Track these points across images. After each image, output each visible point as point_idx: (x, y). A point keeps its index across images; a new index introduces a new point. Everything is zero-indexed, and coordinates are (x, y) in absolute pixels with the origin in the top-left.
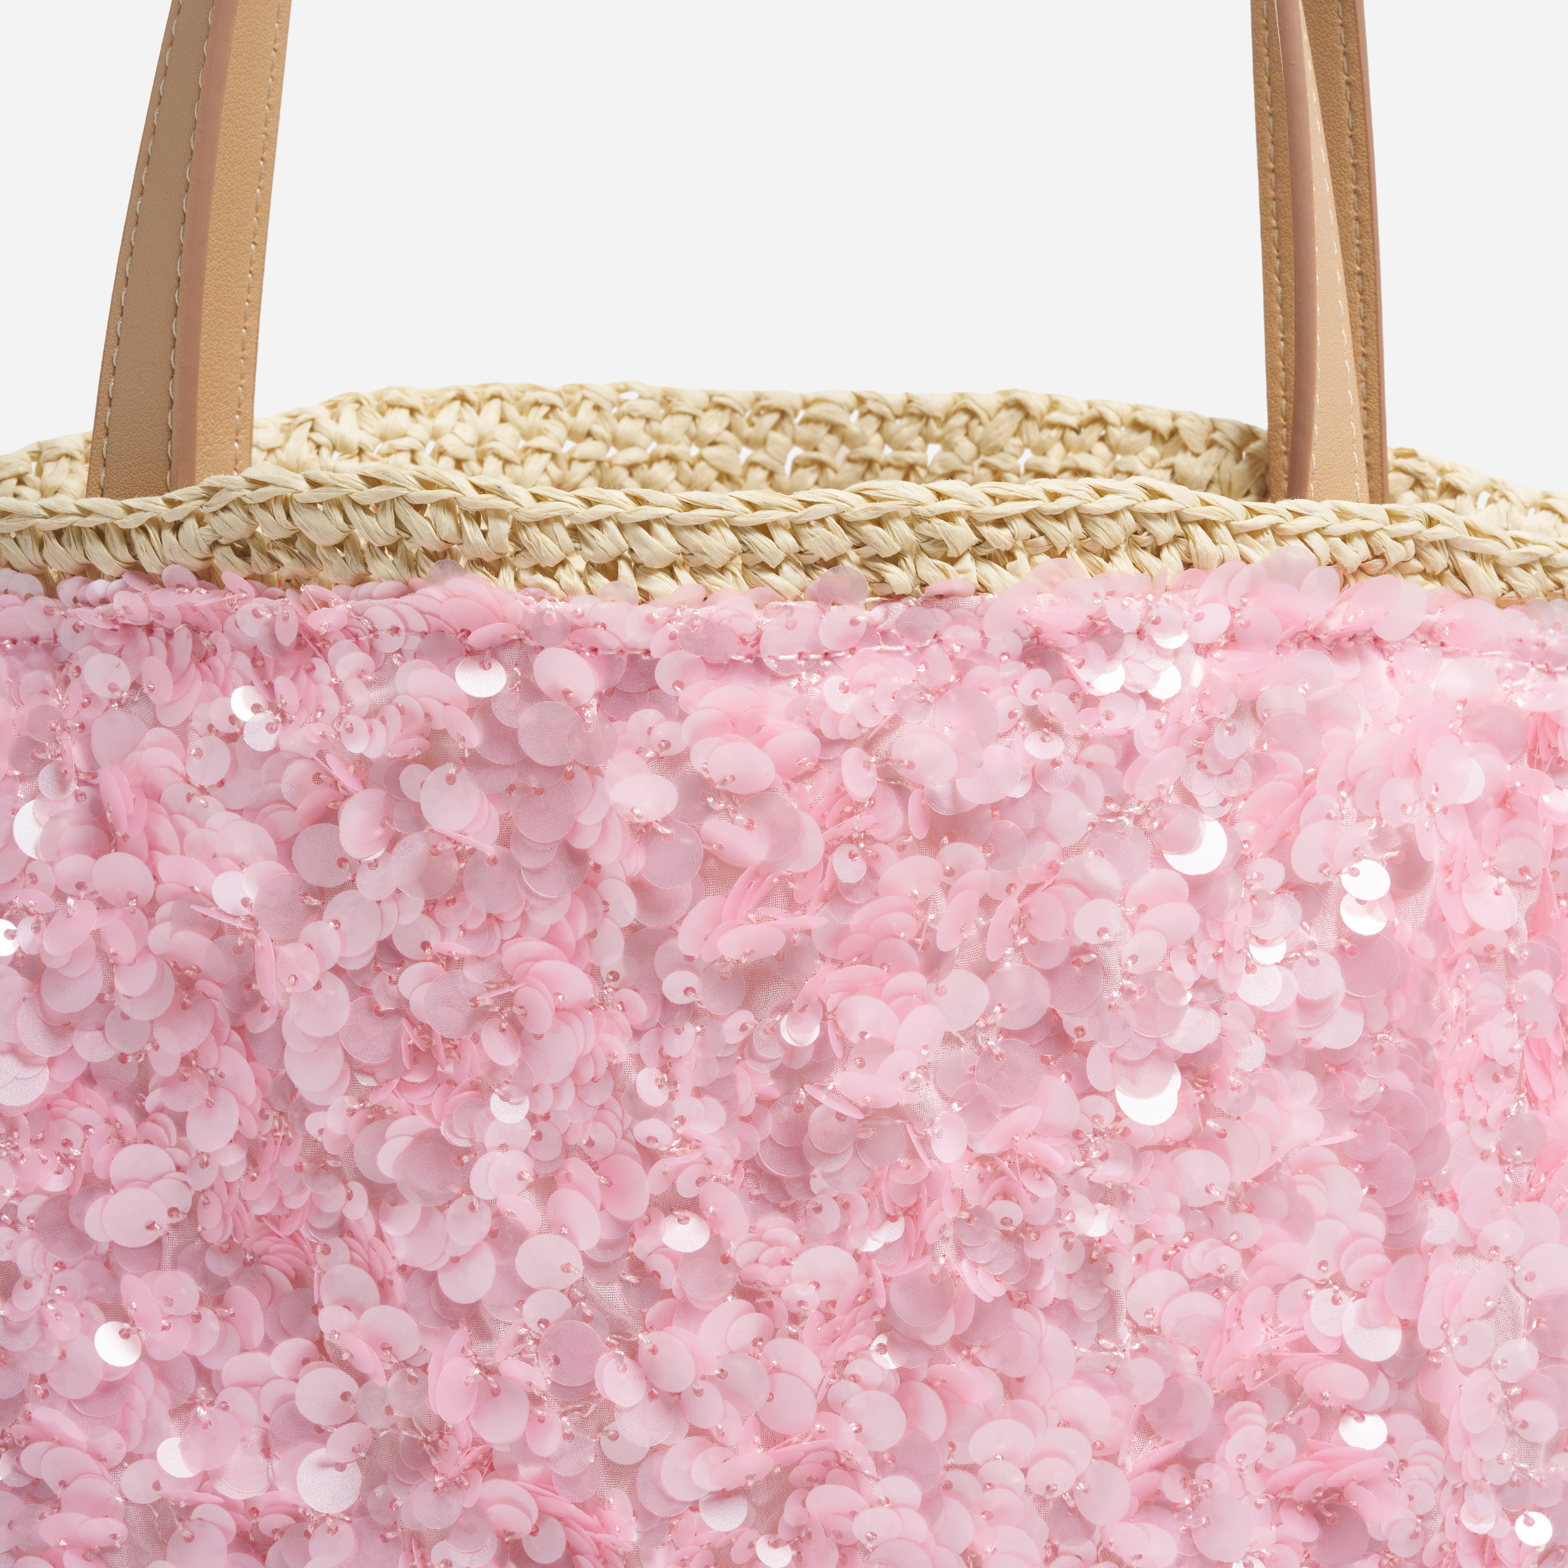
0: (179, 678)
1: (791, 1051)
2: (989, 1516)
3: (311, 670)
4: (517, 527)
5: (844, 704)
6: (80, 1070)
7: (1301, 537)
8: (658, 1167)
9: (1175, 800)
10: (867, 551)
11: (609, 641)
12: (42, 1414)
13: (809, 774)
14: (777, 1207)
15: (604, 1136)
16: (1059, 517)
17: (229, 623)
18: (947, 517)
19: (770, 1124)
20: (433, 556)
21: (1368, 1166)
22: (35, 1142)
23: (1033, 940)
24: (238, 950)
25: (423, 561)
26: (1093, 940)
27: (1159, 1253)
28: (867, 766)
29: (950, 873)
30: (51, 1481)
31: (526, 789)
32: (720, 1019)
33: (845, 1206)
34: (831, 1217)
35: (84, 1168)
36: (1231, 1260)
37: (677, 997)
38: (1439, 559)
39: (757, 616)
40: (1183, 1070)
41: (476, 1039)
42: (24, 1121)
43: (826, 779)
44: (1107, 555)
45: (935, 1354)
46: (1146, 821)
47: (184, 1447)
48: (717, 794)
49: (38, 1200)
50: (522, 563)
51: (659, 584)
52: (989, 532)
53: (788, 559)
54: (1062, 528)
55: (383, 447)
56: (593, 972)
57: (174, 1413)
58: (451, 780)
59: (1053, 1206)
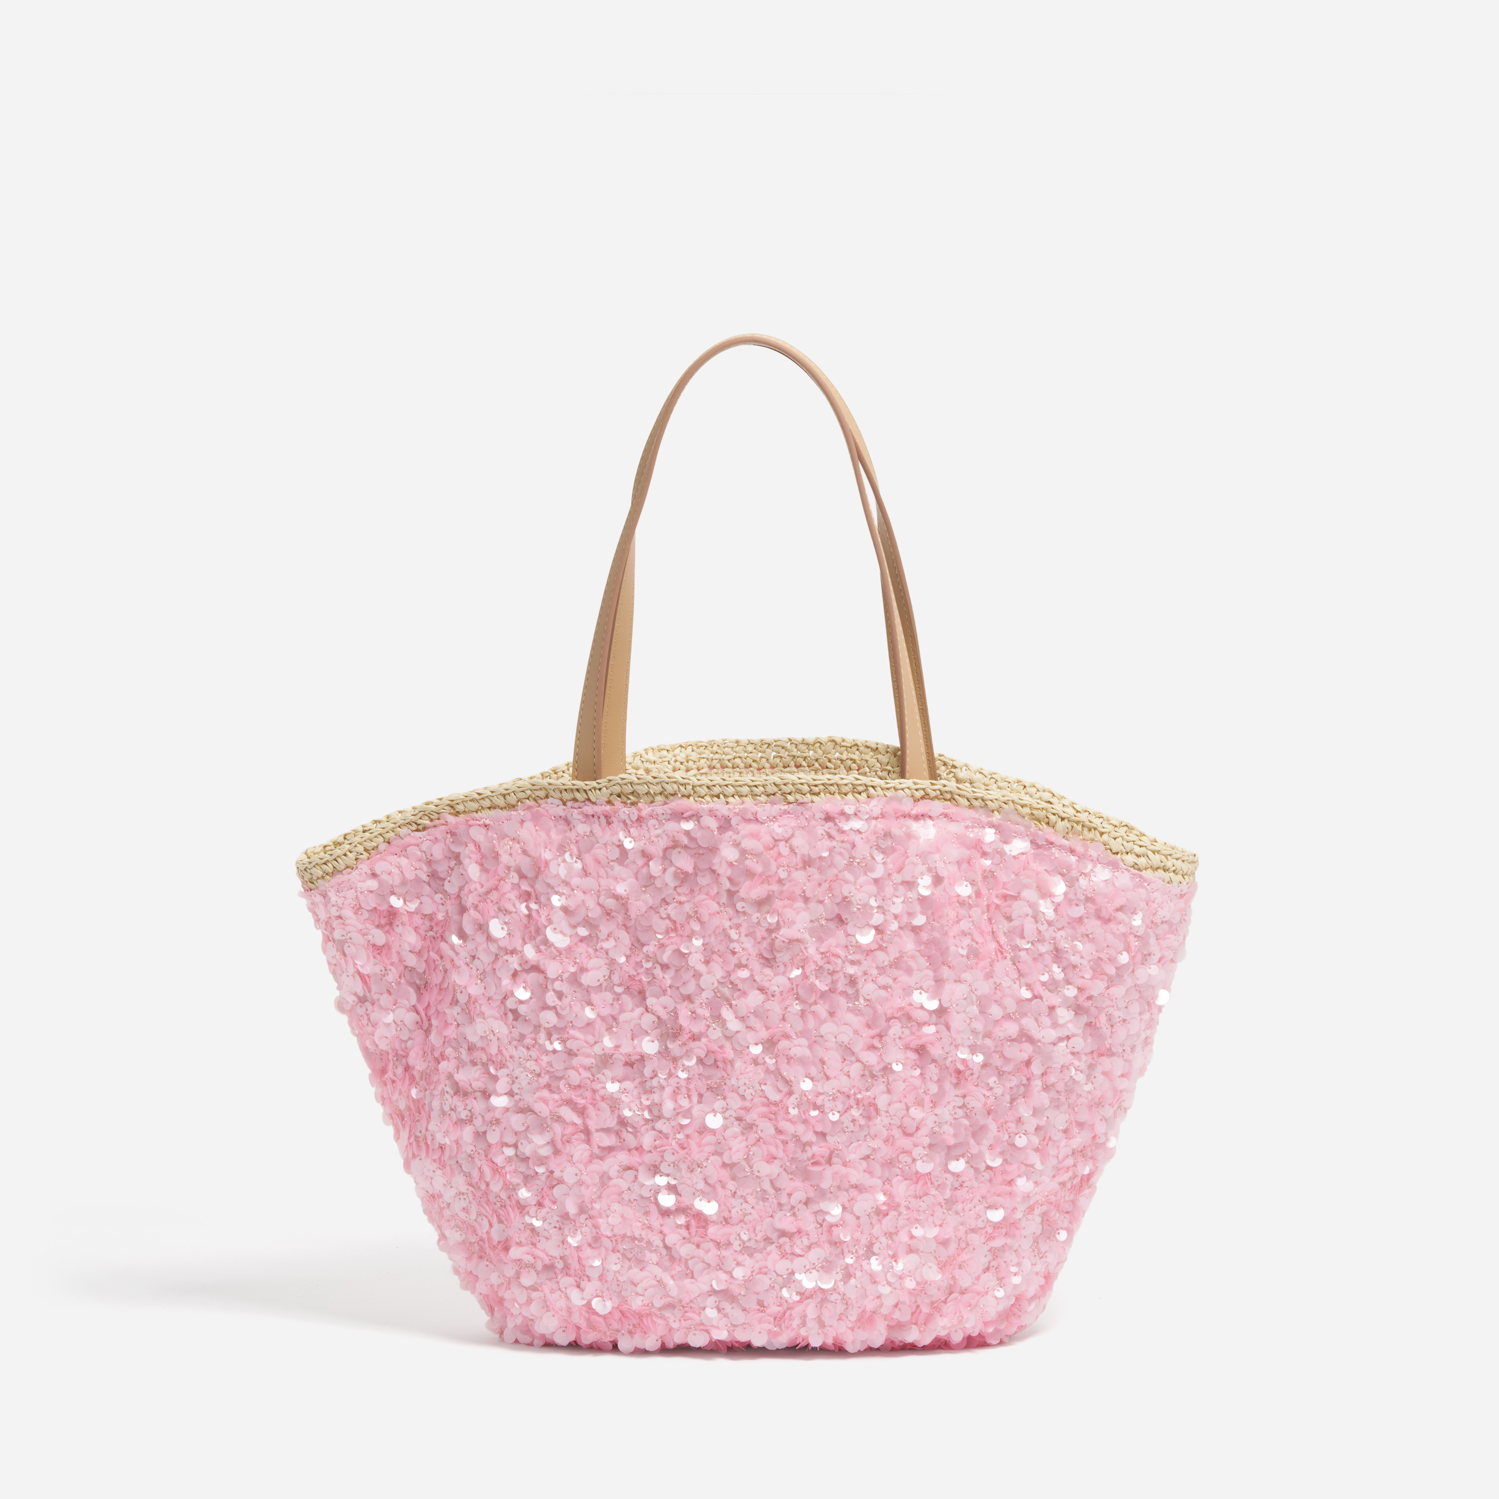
0: (603, 830)
1: (770, 924)
2: (827, 1049)
3: (641, 826)
4: (694, 787)
5: (779, 831)
6: (579, 938)
7: (902, 789)
8: (736, 956)
9: (869, 858)
10: (782, 791)
11: (719, 814)
12: (572, 1032)
13: (772, 849)
14: (767, 966)
15: (722, 948)
16: (832, 785)
17: (617, 815)
18: (802, 784)
19: (765, 944)
20: (672, 795)
21: (929, 957)
22: (566, 958)
23: (833, 895)
24: (623, 904)
25: (669, 796)
26: (848, 895)
27: (871, 979)
28: (786, 846)
29: (809, 876)
30: (575, 1049)
31: (699, 854)
32: (751, 915)
33: (785, 966)
34: (782, 969)
35: (580, 965)
36: (889, 981)
37: (740, 910)
38: (948, 796)
39: (755, 807)
40: (876, 930)
41: (688, 923)
42: (564, 952)
43: (776, 849)
44: (846, 794)
45: (811, 1005)
46: (861, 864)
47: (610, 1039)
48: (749, 854)
49: (569, 974)
50: (696, 795)
51: (731, 799)
52: (813, 788)
53: (762, 793)
54: (832, 787)
55: (660, 760)
56: (718, 903)
57: (607, 1030)
58: (680, 852)
59: (840, 965)
